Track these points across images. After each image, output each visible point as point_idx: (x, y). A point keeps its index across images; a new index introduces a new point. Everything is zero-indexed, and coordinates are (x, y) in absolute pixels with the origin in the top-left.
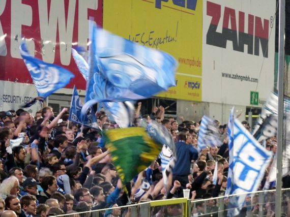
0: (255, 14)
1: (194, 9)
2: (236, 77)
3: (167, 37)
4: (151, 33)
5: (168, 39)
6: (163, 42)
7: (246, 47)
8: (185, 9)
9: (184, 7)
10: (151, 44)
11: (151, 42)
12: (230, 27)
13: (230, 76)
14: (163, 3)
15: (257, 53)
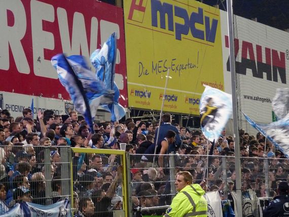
0: (272, 48)
1: (213, 41)
2: (257, 99)
3: (189, 64)
4: (173, 60)
5: (189, 66)
6: (185, 68)
7: (265, 74)
8: (205, 41)
9: (204, 39)
10: (173, 69)
11: (174, 67)
12: (248, 58)
13: (251, 98)
14: (182, 36)
15: (276, 80)
